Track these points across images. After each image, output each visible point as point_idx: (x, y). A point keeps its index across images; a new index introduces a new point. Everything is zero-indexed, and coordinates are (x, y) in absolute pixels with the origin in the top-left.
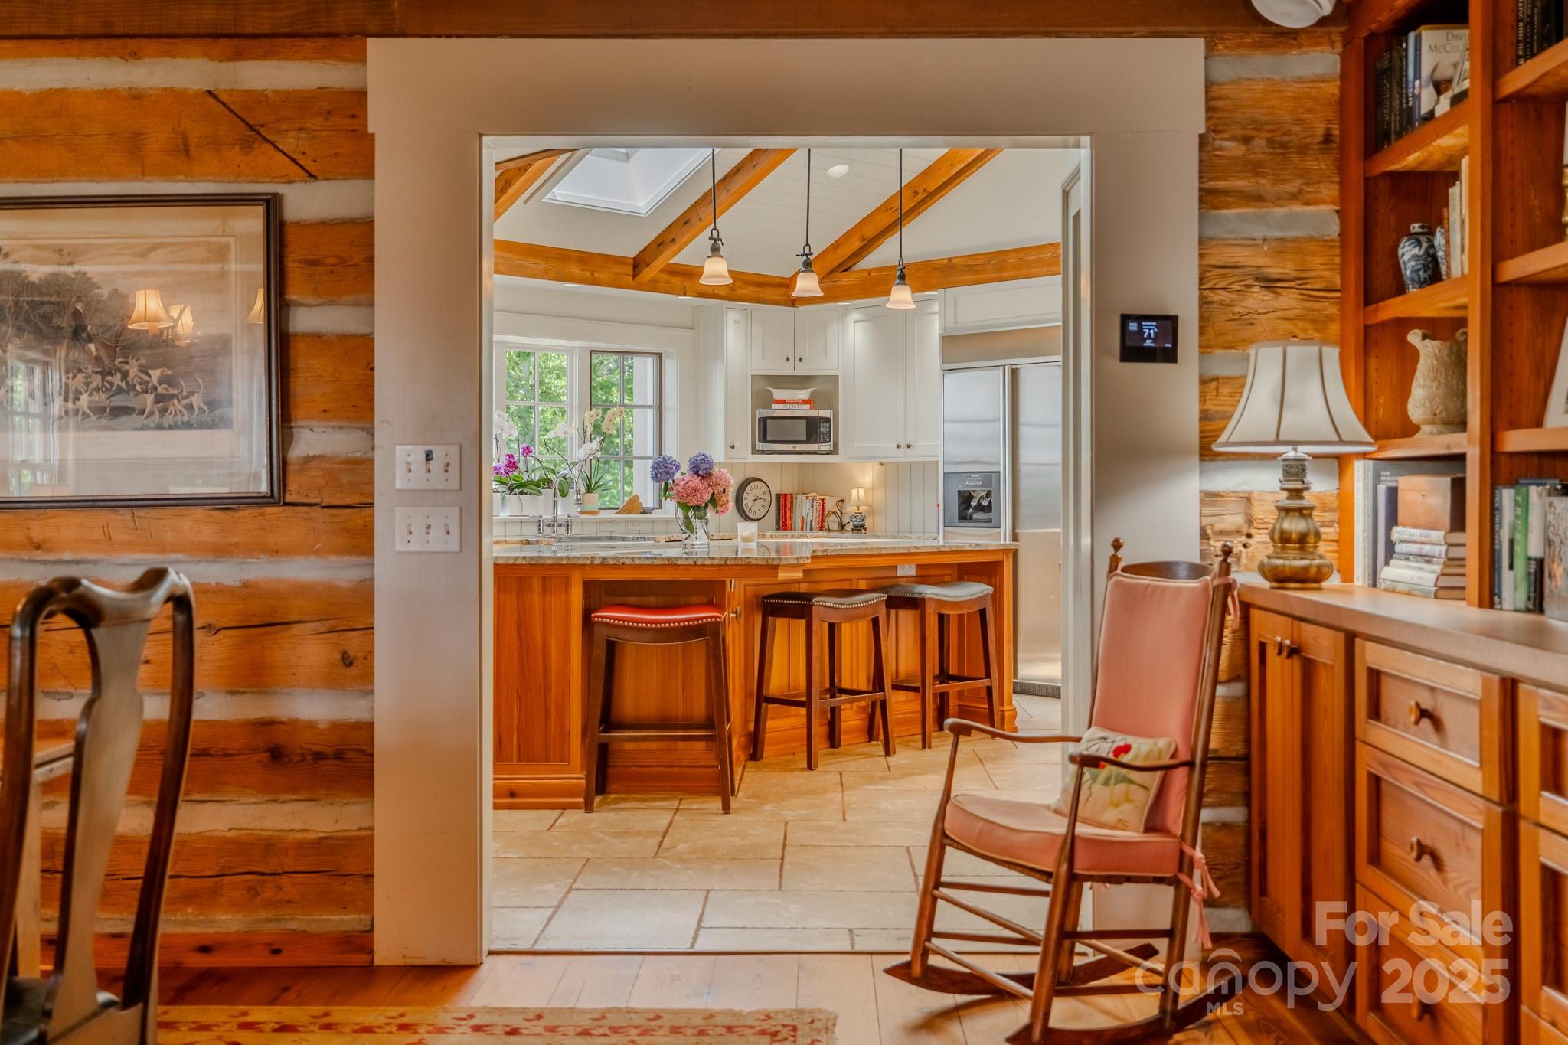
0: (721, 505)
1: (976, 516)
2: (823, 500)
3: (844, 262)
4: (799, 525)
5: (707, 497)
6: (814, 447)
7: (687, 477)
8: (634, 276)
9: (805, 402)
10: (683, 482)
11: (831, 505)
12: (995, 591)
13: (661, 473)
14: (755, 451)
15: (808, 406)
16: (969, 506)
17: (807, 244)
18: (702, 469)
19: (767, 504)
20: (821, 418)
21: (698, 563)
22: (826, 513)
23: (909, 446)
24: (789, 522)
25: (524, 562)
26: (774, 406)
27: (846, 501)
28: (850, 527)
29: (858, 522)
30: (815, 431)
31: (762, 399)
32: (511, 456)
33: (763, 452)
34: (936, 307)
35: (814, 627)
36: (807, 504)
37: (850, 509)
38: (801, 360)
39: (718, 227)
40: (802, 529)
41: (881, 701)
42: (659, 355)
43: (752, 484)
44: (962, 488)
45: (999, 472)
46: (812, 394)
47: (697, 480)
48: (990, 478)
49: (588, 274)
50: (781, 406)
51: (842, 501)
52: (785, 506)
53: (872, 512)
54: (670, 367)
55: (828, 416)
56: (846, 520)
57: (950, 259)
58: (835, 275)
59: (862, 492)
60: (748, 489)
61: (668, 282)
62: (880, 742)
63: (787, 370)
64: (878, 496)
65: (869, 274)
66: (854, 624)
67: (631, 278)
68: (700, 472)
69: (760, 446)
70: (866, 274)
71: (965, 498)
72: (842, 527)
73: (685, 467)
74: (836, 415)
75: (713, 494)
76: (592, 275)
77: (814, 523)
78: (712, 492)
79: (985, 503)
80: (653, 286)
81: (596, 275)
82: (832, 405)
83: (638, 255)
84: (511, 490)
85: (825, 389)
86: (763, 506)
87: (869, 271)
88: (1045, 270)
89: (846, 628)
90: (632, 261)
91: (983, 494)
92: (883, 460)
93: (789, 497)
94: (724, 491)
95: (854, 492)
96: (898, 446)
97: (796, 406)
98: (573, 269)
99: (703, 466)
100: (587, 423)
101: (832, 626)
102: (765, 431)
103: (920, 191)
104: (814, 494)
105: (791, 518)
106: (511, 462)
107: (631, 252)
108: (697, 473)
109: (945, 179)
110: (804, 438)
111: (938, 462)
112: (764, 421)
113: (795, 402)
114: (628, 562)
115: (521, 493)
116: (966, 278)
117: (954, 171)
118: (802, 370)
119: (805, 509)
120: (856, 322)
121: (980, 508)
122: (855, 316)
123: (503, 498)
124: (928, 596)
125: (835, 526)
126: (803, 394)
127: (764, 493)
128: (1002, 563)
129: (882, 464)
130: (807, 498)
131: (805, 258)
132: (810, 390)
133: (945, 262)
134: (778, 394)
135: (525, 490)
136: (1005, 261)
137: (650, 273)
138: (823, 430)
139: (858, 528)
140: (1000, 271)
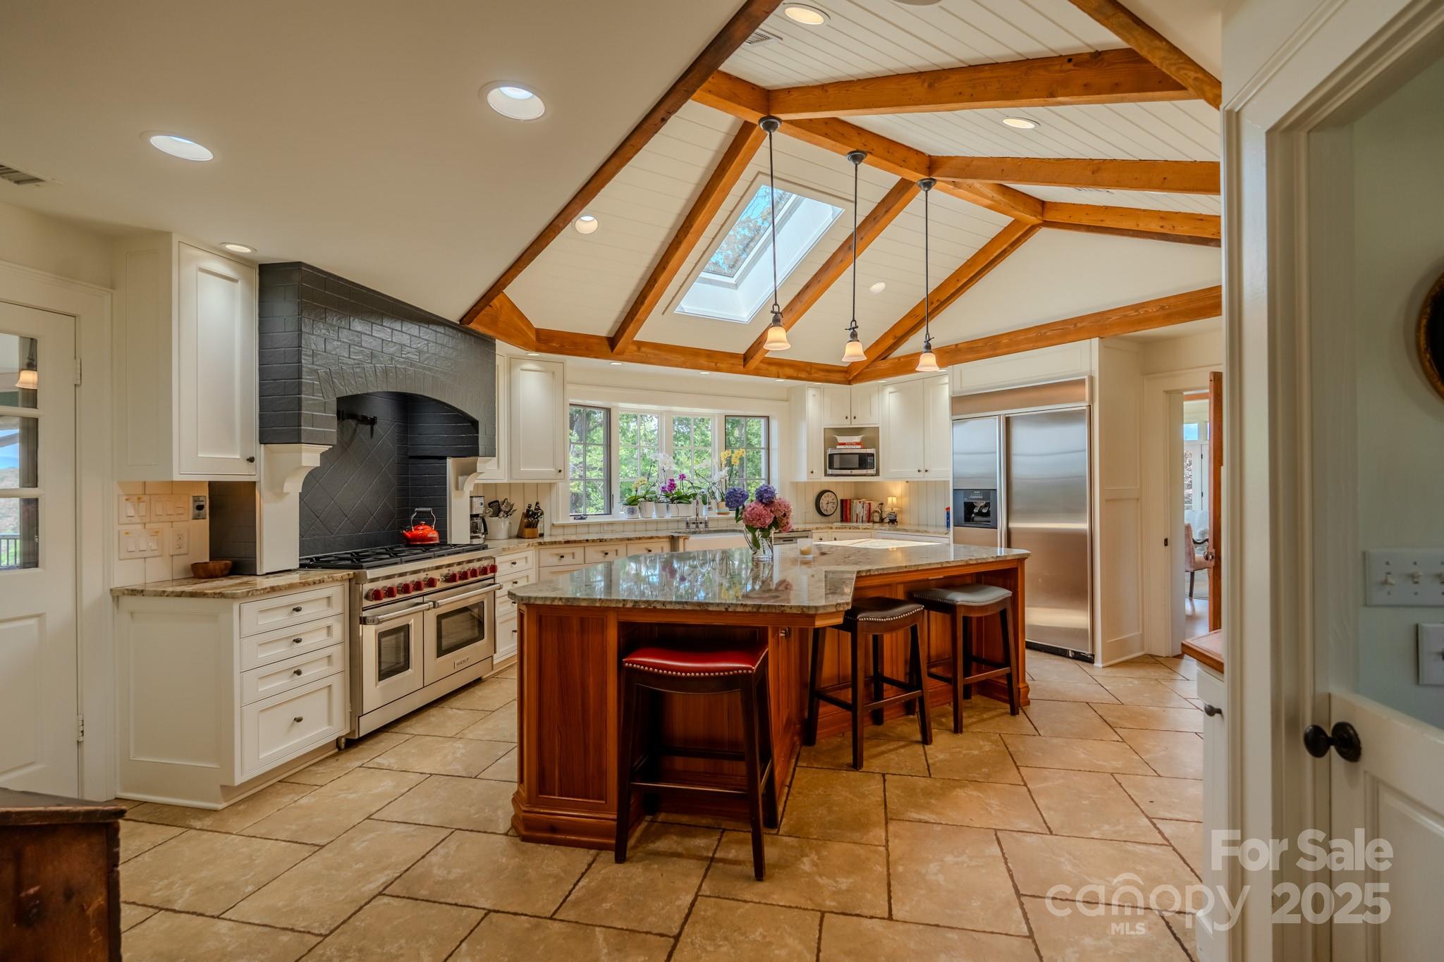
0: (782, 527)
1: (977, 519)
2: (870, 504)
3: (882, 354)
4: (854, 519)
5: (769, 521)
6: (864, 472)
7: (753, 504)
8: (744, 366)
9: (858, 444)
10: (750, 509)
11: (874, 506)
12: (1013, 594)
13: (732, 502)
14: (826, 475)
15: (859, 447)
16: (973, 512)
17: (854, 320)
18: (766, 497)
19: (835, 506)
20: (868, 454)
21: (730, 610)
22: (872, 511)
23: (926, 471)
24: (848, 517)
25: (560, 603)
26: (838, 447)
27: (885, 504)
28: (887, 520)
29: (893, 517)
30: (865, 461)
31: (830, 442)
32: (672, 480)
33: (832, 475)
34: (946, 380)
35: (859, 640)
36: (860, 506)
37: (887, 510)
38: (855, 418)
39: (778, 303)
40: (857, 521)
41: (919, 698)
42: (768, 418)
43: (826, 494)
44: (966, 500)
45: (996, 490)
46: (862, 439)
47: (761, 507)
48: (989, 494)
49: (713, 364)
50: (843, 447)
51: (882, 504)
52: (846, 507)
53: (901, 511)
54: (774, 425)
55: (872, 452)
56: (884, 516)
57: (957, 345)
58: (876, 363)
59: (894, 499)
60: (823, 497)
61: (767, 370)
62: (916, 716)
63: (846, 424)
64: (905, 501)
65: (899, 360)
66: (894, 634)
67: (742, 367)
68: (764, 501)
69: (830, 471)
70: (897, 360)
71: (969, 507)
72: (882, 520)
73: (752, 496)
74: (878, 452)
75: (775, 518)
76: (716, 365)
77: (864, 517)
78: (774, 516)
79: (984, 511)
80: (757, 372)
81: (718, 365)
82: (876, 446)
83: (746, 352)
84: (672, 501)
85: (871, 436)
86: (833, 507)
87: (899, 358)
88: (1031, 345)
89: (887, 639)
90: (742, 356)
91: (982, 504)
92: (907, 480)
93: (849, 501)
94: (785, 515)
95: (890, 499)
96: (919, 471)
97: (853, 447)
98: (703, 361)
99: (766, 495)
100: (722, 459)
101: (875, 638)
102: (832, 462)
103: (935, 301)
104: (864, 500)
105: (850, 514)
106: (671, 484)
107: (742, 351)
108: (761, 501)
109: (953, 290)
110: (857, 466)
111: (948, 481)
112: (831, 456)
113: (851, 444)
114: (659, 606)
115: (679, 503)
116: (969, 357)
117: (960, 285)
118: (856, 424)
119: (859, 509)
120: (890, 393)
121: (980, 514)
122: (890, 389)
123: (668, 506)
124: (959, 603)
125: (877, 519)
126: (857, 439)
127: (833, 499)
128: (1017, 568)
129: (907, 482)
130: (860, 502)
131: (852, 330)
132: (861, 436)
133: (954, 347)
134: (841, 439)
135: (682, 501)
136: (999, 342)
137: (754, 363)
138: (869, 460)
139: (893, 521)
140: (995, 349)
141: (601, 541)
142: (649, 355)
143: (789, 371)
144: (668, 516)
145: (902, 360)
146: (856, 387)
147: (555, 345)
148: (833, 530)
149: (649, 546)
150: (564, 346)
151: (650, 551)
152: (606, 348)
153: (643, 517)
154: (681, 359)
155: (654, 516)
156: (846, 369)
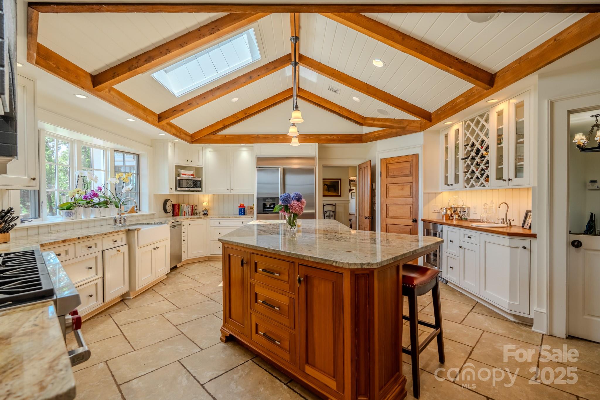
2: (193, 206)
3: (214, 131)
4: (183, 214)
6: (196, 189)
8: (158, 122)
14: (176, 191)
15: (193, 176)
16: (266, 207)
20: (198, 180)
22: (193, 210)
23: (232, 190)
26: (182, 176)
28: (202, 214)
29: (205, 212)
30: (196, 184)
31: (178, 173)
33: (179, 191)
36: (186, 207)
37: (202, 208)
38: (191, 161)
42: (138, 155)
43: (168, 201)
44: (264, 202)
45: (278, 198)
46: (194, 172)
48: (275, 200)
50: (184, 176)
52: (176, 208)
53: (210, 209)
54: (144, 160)
55: (200, 179)
56: (198, 212)
57: (258, 135)
58: (210, 135)
60: (167, 203)
61: (166, 127)
63: (186, 164)
64: (211, 204)
65: (225, 136)
69: (179, 189)
70: (221, 136)
74: (202, 179)
77: (189, 213)
80: (163, 128)
81: (148, 117)
82: (201, 176)
83: (160, 114)
85: (198, 170)
86: (170, 208)
90: (158, 116)
93: (178, 205)
95: (201, 203)
96: (228, 190)
98: (141, 112)
102: (179, 184)
103: (248, 113)
105: (179, 212)
106: (95, 194)
107: (158, 112)
109: (257, 111)
110: (192, 186)
112: (179, 181)
113: (188, 175)
116: (264, 141)
117: (260, 109)
118: (191, 165)
119: (185, 209)
120: (210, 151)
122: (210, 149)
123: (92, 210)
126: (191, 172)
127: (170, 204)
129: (214, 195)
130: (187, 205)
133: (256, 135)
134: (183, 172)
136: (279, 137)
137: (164, 122)
138: (198, 184)
139: (206, 214)
140: (276, 140)
141: (88, 237)
142: (115, 98)
143: (174, 131)
144: (92, 217)
145: (227, 136)
146: (194, 145)
147: (52, 63)
148: (188, 220)
149: (115, 238)
150: (59, 68)
151: (116, 241)
152: (89, 83)
153: (76, 218)
154: (131, 107)
155: (83, 218)
156: (191, 135)
